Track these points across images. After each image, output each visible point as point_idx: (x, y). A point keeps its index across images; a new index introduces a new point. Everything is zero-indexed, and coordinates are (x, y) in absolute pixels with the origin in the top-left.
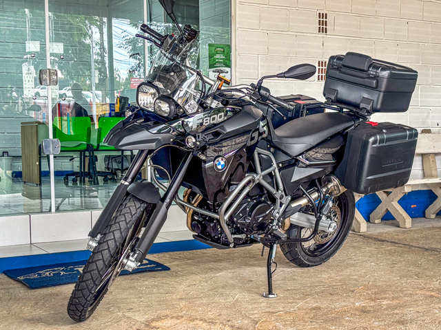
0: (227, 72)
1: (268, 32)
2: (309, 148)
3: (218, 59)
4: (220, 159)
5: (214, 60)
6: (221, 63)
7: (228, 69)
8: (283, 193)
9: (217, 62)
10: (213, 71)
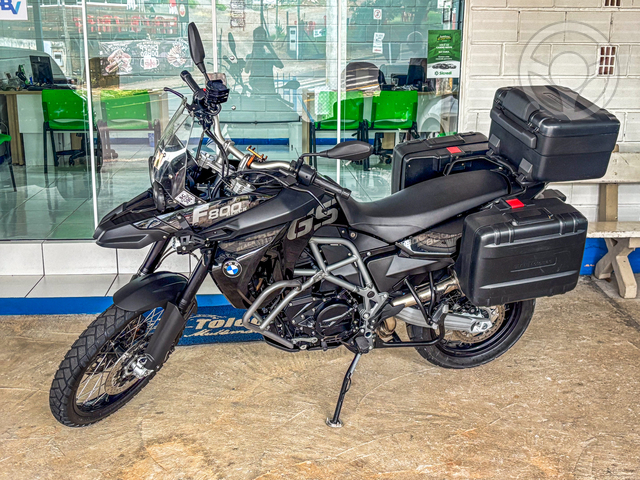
0: (455, 67)
1: (520, 10)
2: (416, 231)
3: (442, 50)
4: (230, 263)
5: (436, 51)
6: (445, 55)
7: (456, 63)
8: (374, 290)
9: (440, 55)
10: (434, 67)
